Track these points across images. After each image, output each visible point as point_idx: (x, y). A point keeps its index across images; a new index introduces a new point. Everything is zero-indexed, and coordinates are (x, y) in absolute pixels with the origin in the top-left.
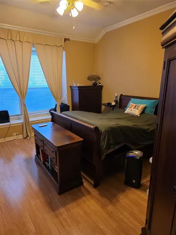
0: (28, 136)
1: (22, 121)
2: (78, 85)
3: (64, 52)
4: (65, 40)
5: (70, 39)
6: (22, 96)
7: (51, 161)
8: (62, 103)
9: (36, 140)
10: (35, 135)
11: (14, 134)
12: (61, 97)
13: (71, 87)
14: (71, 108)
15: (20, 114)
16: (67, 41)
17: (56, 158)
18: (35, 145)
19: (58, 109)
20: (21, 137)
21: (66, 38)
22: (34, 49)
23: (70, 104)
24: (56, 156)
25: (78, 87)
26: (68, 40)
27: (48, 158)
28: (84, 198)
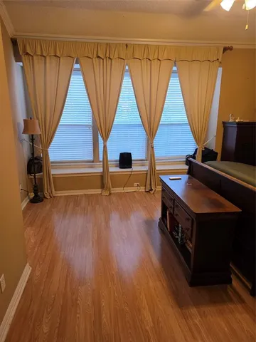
0: (151, 190)
1: (146, 168)
2: (237, 121)
3: (220, 69)
4: (225, 49)
5: (234, 47)
6: (150, 134)
7: (182, 232)
8: (205, 148)
9: (163, 198)
10: (163, 190)
11: (136, 184)
12: (206, 138)
13: (224, 123)
14: (219, 157)
15: (144, 158)
16: (228, 51)
17: (192, 230)
18: (160, 203)
19: (199, 156)
20: (142, 189)
21: (227, 46)
22: (175, 68)
23: (219, 151)
24: (192, 227)
25: (238, 123)
26: (231, 49)
27: (178, 227)
28: (231, 306)
